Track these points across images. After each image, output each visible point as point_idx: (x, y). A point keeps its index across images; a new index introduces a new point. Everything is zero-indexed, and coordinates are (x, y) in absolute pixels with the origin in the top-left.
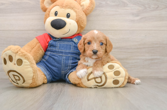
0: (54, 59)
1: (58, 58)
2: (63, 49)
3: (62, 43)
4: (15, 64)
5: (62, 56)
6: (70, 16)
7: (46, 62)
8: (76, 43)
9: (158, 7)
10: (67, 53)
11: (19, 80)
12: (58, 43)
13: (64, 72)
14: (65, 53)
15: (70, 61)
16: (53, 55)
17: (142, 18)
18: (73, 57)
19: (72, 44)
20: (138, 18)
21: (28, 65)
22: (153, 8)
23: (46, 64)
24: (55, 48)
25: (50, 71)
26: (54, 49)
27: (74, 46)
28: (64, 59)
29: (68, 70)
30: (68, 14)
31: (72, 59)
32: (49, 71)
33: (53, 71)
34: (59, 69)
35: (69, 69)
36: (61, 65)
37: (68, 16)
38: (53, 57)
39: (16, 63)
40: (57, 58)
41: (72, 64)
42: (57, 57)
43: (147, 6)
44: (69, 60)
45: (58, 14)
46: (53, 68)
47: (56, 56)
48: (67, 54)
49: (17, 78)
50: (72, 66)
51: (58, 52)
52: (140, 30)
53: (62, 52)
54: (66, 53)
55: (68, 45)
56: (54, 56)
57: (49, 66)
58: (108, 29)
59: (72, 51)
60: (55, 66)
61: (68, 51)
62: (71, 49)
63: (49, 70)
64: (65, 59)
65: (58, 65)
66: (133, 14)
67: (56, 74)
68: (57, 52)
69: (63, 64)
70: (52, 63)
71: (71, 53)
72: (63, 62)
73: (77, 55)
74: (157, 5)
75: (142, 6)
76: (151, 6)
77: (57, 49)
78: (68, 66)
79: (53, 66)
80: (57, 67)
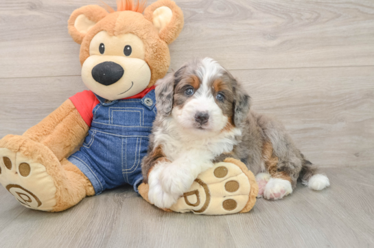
0: (104, 144)
1: (112, 144)
2: (122, 123)
5: (120, 138)
6: (130, 50)
7: (90, 152)
8: (150, 108)
9: (317, 18)
10: (130, 131)
11: (30, 201)
12: (111, 111)
13: (128, 171)
14: (125, 132)
15: (138, 148)
16: (102, 137)
17: (284, 42)
18: (143, 139)
19: (141, 111)
20: (275, 42)
21: (42, 172)
22: (307, 19)
23: (90, 156)
24: (105, 121)
25: (99, 170)
26: (104, 123)
27: (145, 116)
28: (124, 145)
29: (135, 167)
30: (127, 46)
31: (143, 144)
32: (97, 171)
33: (104, 170)
35: (136, 164)
36: (120, 156)
37: (127, 51)
38: (102, 140)
39: (18, 171)
40: (110, 142)
41: (143, 155)
42: (111, 140)
43: (294, 15)
44: (135, 146)
45: (105, 50)
47: (108, 139)
48: (131, 133)
49: (25, 198)
51: (113, 129)
53: (120, 131)
54: (128, 131)
55: (133, 113)
56: (105, 137)
57: (97, 159)
59: (141, 126)
61: (133, 126)
62: (138, 121)
63: (97, 168)
64: (128, 144)
65: (113, 157)
66: (264, 35)
67: (111, 176)
68: (109, 129)
69: (124, 154)
70: (102, 154)
71: (140, 131)
72: (124, 150)
74: (316, 12)
75: (284, 16)
76: (302, 15)
77: (110, 124)
78: (134, 159)
79: (104, 159)
80: (112, 162)
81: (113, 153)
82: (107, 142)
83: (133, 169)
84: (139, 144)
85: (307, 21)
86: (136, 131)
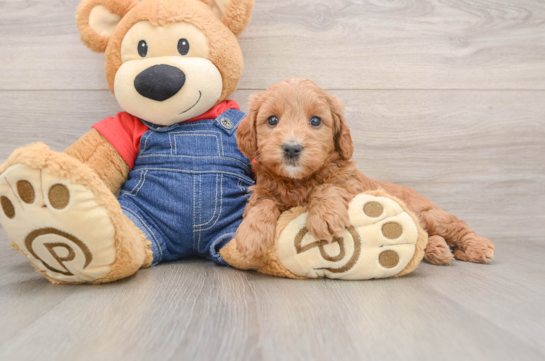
0: (163, 186)
1: (178, 183)
2: (192, 153)
3: (186, 135)
4: (45, 206)
5: (191, 174)
6: (187, 46)
8: (229, 132)
9: (527, 18)
10: (205, 164)
11: (71, 257)
12: (172, 136)
13: (203, 227)
14: (198, 165)
15: (219, 190)
16: (160, 176)
17: (479, 52)
18: (225, 176)
19: (218, 135)
20: (465, 51)
21: (88, 200)
22: (514, 19)
24: (165, 152)
26: (162, 155)
27: (225, 143)
28: (197, 186)
29: (215, 219)
31: (225, 183)
32: (154, 227)
33: (164, 227)
34: (186, 219)
35: (216, 215)
36: (190, 203)
37: (183, 48)
38: (161, 179)
39: (47, 202)
40: (174, 182)
41: (227, 200)
42: (176, 179)
43: (494, 13)
44: (214, 186)
46: (166, 215)
47: (171, 177)
48: (207, 166)
49: (62, 252)
50: (225, 204)
51: (178, 162)
52: (472, 90)
53: (189, 163)
54: (202, 164)
55: (206, 137)
56: (164, 176)
58: (374, 87)
59: (220, 157)
60: (171, 211)
61: (209, 157)
62: (216, 150)
63: (151, 221)
64: (203, 184)
65: (179, 205)
66: (451, 39)
68: (172, 163)
69: (197, 200)
70: (161, 201)
71: (219, 164)
72: (197, 193)
73: (237, 170)
74: (526, 10)
75: (479, 13)
76: (506, 13)
77: (172, 154)
78: (213, 206)
79: (163, 209)
80: (177, 214)
81: (179, 198)
82: (170, 182)
83: (211, 223)
84: (219, 183)
85: (513, 22)
86: (214, 164)
